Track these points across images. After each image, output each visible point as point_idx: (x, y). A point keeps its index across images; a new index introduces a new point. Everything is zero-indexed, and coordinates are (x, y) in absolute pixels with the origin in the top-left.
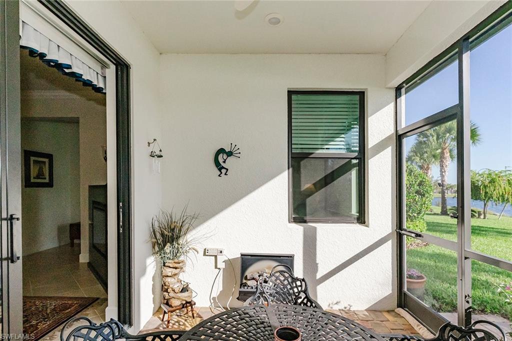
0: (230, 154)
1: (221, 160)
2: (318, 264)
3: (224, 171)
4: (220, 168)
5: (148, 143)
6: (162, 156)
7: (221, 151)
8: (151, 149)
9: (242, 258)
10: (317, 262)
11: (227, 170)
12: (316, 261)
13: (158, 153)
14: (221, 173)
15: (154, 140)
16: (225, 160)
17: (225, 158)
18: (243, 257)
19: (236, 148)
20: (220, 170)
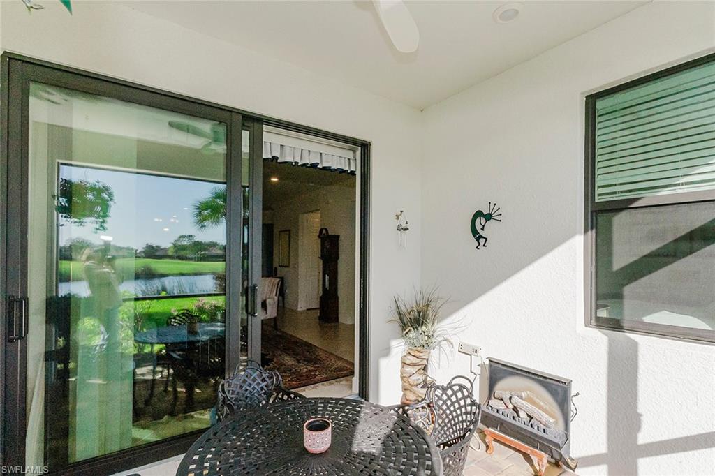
0: (489, 217)
1: (478, 227)
2: (641, 415)
3: (482, 241)
4: (478, 237)
5: (397, 215)
6: (408, 229)
7: (479, 214)
8: (398, 222)
9: (491, 366)
10: (640, 411)
11: (486, 239)
12: (636, 407)
13: (404, 226)
14: (479, 244)
15: (402, 212)
16: (484, 226)
17: (483, 222)
18: (492, 363)
19: (496, 208)
20: (478, 240)
